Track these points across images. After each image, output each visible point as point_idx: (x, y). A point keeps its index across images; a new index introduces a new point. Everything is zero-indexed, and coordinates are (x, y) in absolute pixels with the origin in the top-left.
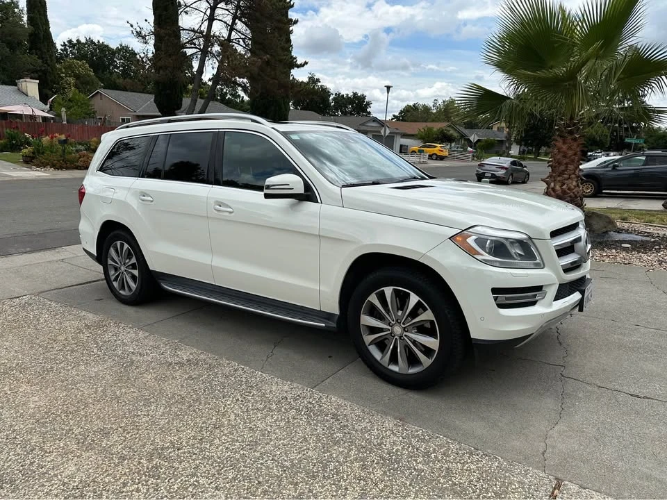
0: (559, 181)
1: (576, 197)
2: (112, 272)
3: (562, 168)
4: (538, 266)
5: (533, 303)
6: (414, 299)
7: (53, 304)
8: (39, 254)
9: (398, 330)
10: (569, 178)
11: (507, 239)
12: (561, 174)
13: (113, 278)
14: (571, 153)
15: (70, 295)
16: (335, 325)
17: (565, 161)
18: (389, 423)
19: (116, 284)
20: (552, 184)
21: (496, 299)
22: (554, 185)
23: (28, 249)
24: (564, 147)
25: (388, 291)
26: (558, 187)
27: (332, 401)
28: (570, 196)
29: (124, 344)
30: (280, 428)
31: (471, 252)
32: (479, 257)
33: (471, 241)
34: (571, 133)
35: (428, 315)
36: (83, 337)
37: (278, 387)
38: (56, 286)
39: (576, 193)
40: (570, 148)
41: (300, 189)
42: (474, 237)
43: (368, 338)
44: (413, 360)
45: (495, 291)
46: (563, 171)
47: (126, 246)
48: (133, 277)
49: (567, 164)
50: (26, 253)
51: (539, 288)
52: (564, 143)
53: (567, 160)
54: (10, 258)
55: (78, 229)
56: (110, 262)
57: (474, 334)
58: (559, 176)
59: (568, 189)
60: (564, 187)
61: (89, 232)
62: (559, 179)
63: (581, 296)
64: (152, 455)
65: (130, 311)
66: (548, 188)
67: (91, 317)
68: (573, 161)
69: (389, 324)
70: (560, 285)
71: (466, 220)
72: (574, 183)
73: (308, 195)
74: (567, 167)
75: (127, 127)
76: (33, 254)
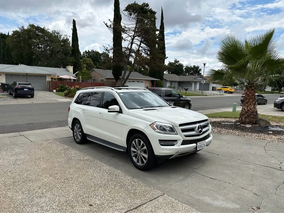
0: (246, 106)
1: (253, 112)
2: (75, 134)
3: (247, 101)
4: (176, 134)
5: (174, 145)
6: (142, 142)
7: (58, 143)
8: (60, 128)
9: (139, 152)
10: (250, 105)
11: (165, 126)
12: (247, 103)
13: (75, 135)
14: (251, 95)
15: (63, 141)
16: (126, 151)
17: (248, 98)
18: (129, 178)
19: (75, 137)
20: (244, 107)
21: (160, 143)
22: (245, 107)
23: (57, 126)
24: (248, 93)
25: (137, 140)
26: (246, 108)
27: (118, 172)
28: (251, 112)
29: (72, 154)
30: (100, 176)
31: (154, 129)
32: (156, 131)
33: (154, 126)
34: (250, 87)
35: (145, 148)
36: (62, 152)
37: (106, 167)
38: (61, 138)
39: (253, 111)
40: (250, 93)
41: (118, 110)
42: (156, 125)
43: (133, 155)
44: (143, 162)
45: (160, 140)
46: (248, 102)
47: (79, 125)
48: (80, 135)
49: (249, 99)
50: (56, 127)
51: (176, 141)
52: (248, 91)
53: (249, 98)
54: (51, 129)
55: (68, 120)
56: (75, 130)
57: (156, 154)
58: (246, 104)
59: (250, 109)
60: (248, 108)
61: (70, 120)
62: (246, 105)
63: (196, 145)
64: (65, 179)
65: (78, 145)
66: (242, 109)
67: (66, 146)
68: (252, 98)
69: (137, 150)
70: (183, 140)
71: (155, 120)
72: (253, 107)
73: (121, 111)
74: (249, 100)
75: (83, 89)
76: (58, 128)
